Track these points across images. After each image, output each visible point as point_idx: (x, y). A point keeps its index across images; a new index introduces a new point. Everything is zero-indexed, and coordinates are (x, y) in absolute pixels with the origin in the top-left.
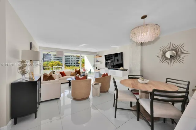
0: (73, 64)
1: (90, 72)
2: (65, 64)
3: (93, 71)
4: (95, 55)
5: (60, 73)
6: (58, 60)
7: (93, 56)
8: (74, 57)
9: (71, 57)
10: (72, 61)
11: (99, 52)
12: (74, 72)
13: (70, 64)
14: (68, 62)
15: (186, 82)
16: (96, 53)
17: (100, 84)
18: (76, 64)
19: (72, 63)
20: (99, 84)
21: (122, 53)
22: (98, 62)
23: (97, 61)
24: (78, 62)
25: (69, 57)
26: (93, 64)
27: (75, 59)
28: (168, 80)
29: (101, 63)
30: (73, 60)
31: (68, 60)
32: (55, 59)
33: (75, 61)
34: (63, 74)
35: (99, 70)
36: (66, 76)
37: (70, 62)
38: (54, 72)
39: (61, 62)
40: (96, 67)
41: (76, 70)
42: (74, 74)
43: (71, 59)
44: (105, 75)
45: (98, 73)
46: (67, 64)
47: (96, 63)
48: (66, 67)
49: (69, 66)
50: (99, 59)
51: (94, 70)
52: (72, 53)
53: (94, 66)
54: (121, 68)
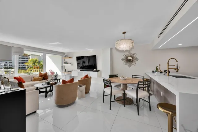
5: (15, 78)
7: (61, 56)
12: (38, 76)
15: (142, 76)
20: (84, 86)
21: (96, 56)
22: (68, 63)
23: (66, 63)
28: (133, 76)
29: (72, 65)
35: (69, 72)
36: (25, 82)
40: (65, 69)
41: (40, 73)
47: (64, 65)
51: (62, 72)
53: (62, 68)
54: (95, 69)
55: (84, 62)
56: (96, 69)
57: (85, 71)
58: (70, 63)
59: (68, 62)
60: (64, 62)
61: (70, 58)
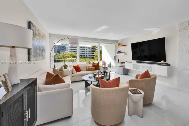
0: (88, 56)
1: (110, 65)
2: (80, 55)
3: (113, 64)
4: (116, 44)
5: (74, 67)
6: (74, 51)
7: (114, 45)
8: (89, 48)
9: (86, 49)
10: (86, 53)
11: (122, 40)
12: (92, 66)
13: (85, 55)
14: (83, 54)
16: (117, 41)
17: (143, 93)
18: (91, 55)
19: (86, 54)
20: (141, 93)
22: (121, 53)
23: (119, 52)
24: (93, 54)
25: (84, 49)
26: (114, 55)
27: (90, 51)
29: (126, 54)
30: (88, 52)
31: (83, 52)
32: (71, 50)
33: (90, 53)
34: (77, 69)
35: (122, 63)
36: (81, 71)
37: (85, 53)
38: (66, 67)
39: (76, 53)
40: (118, 60)
41: (93, 63)
42: (91, 68)
43: (85, 51)
44: (146, 75)
45: (122, 68)
46: (82, 55)
47: (117, 54)
48: (82, 59)
49: (84, 58)
50: (121, 49)
51: (115, 63)
52: (87, 45)
53: (115, 58)
54: (162, 62)
55: (143, 51)
56: (165, 61)
57: (144, 63)
58: (124, 52)
59: (121, 51)
60: (117, 51)
61: (123, 45)
